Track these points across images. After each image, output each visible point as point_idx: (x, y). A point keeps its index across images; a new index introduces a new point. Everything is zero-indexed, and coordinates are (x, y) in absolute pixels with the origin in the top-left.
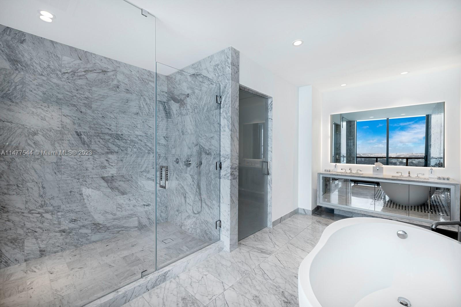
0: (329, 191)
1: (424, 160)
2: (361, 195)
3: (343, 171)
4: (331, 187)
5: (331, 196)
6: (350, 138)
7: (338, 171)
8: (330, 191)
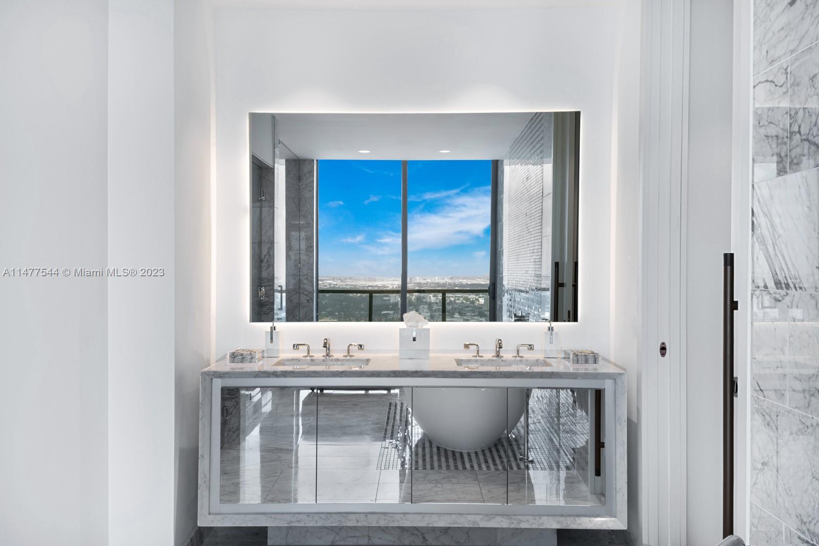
0: (235, 435)
1: (487, 296)
2: (345, 434)
3: (300, 354)
4: (242, 420)
5: (242, 459)
6: (298, 222)
7: (283, 356)
8: (238, 435)
